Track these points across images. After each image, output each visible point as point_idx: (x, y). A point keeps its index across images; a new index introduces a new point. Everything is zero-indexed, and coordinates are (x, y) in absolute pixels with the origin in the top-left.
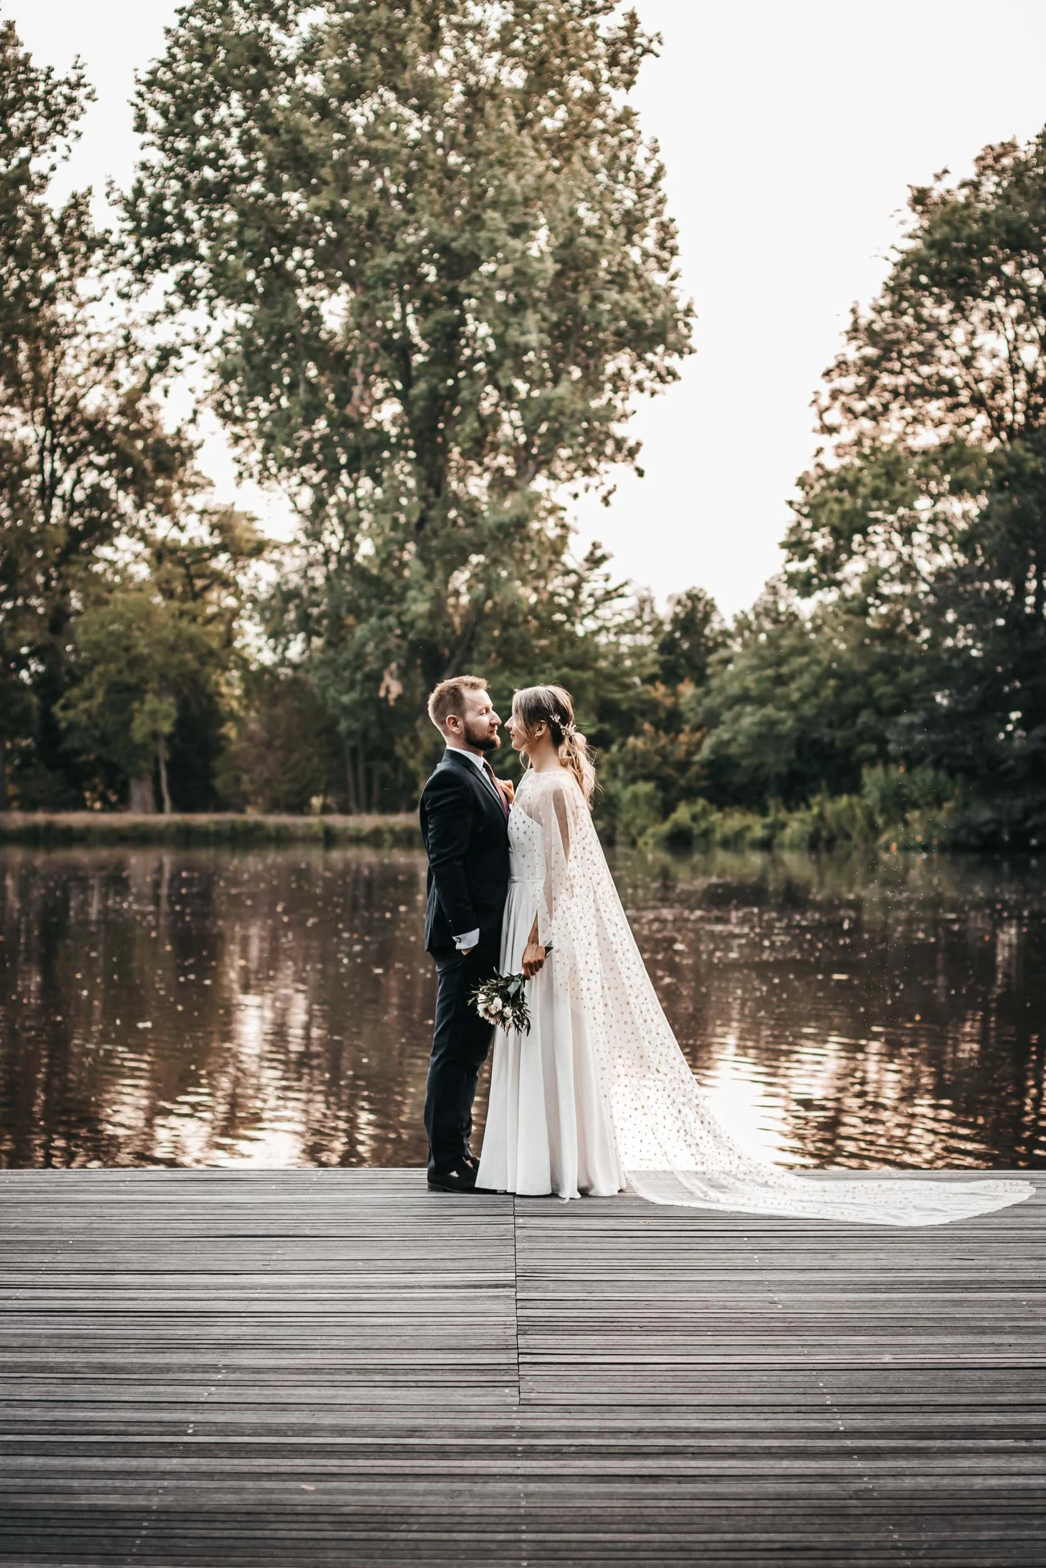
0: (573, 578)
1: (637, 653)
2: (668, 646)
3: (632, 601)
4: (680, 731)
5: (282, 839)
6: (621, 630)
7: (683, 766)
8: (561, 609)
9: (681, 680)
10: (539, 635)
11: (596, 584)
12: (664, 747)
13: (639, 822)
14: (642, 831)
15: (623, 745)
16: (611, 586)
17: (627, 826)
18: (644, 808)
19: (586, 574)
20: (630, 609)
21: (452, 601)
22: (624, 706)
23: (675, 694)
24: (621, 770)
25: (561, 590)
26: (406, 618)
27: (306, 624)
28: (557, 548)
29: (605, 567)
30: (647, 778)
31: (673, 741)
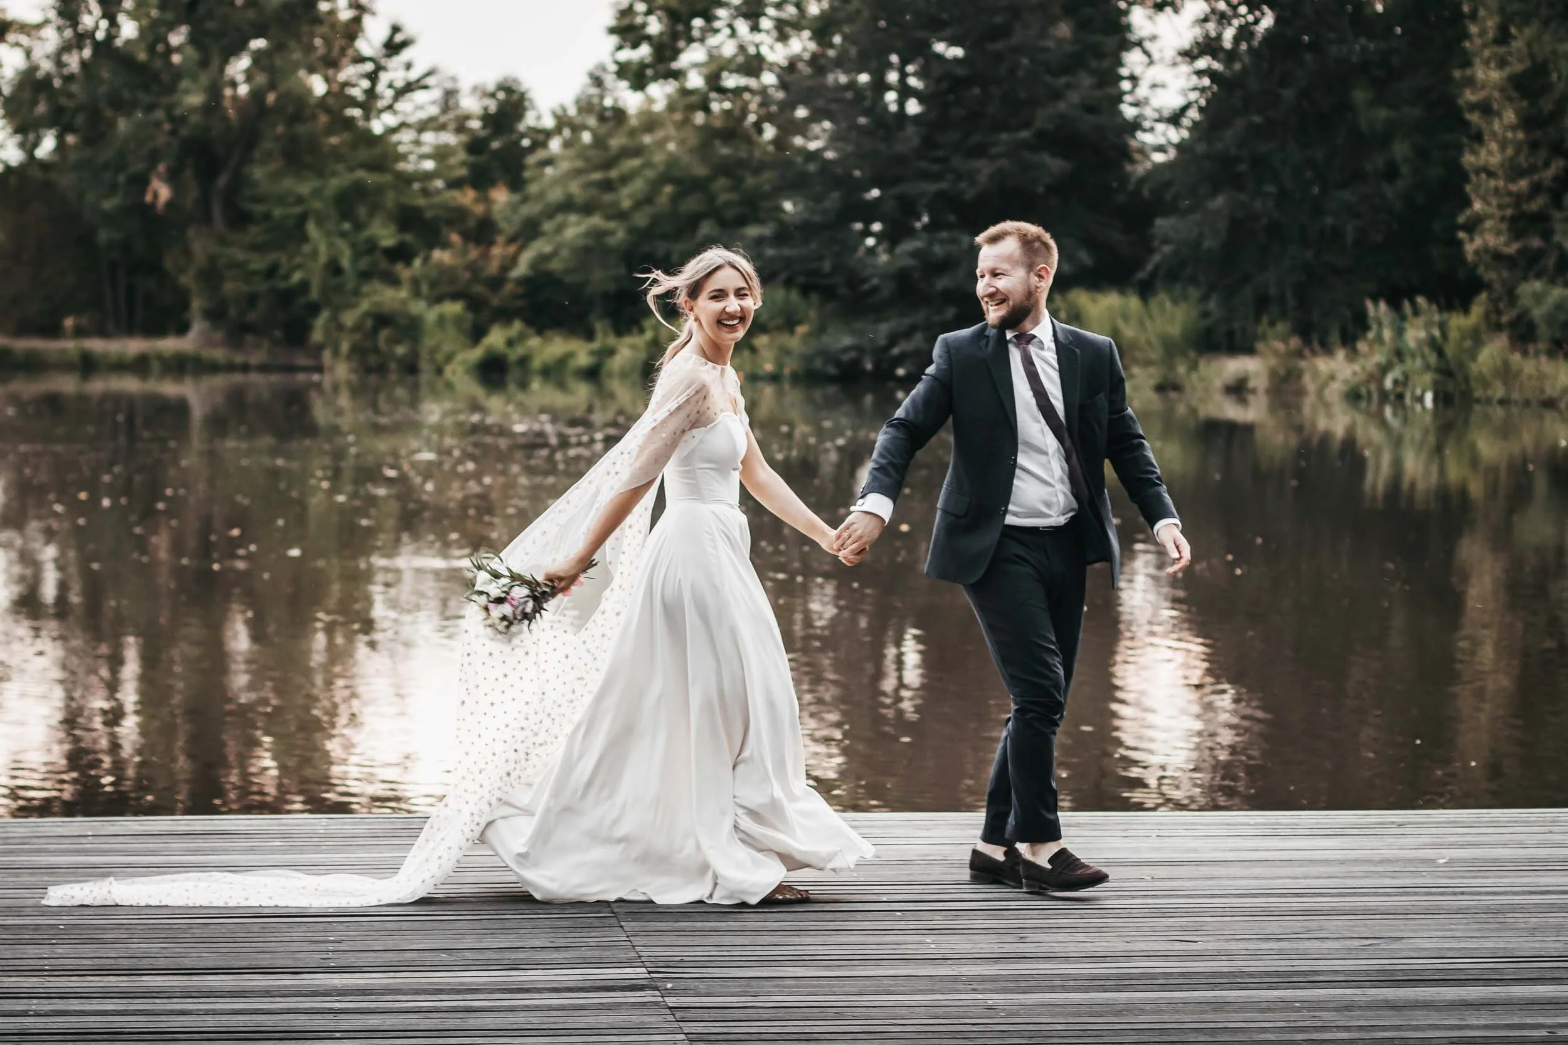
0: (369, 67)
1: (441, 154)
2: (475, 146)
3: (436, 94)
4: (491, 243)
5: (33, 365)
6: (423, 126)
7: (496, 283)
8: (353, 102)
9: (492, 183)
10: (330, 131)
11: (395, 74)
12: (475, 261)
13: (447, 347)
14: (449, 358)
15: (426, 260)
16: (413, 75)
17: (433, 351)
18: (451, 331)
19: (383, 61)
20: (434, 103)
21: (228, 92)
22: (429, 215)
23: (487, 200)
24: (425, 288)
25: (354, 80)
26: (178, 112)
27: (60, 120)
28: (353, 29)
29: (406, 55)
30: (455, 297)
31: (485, 256)
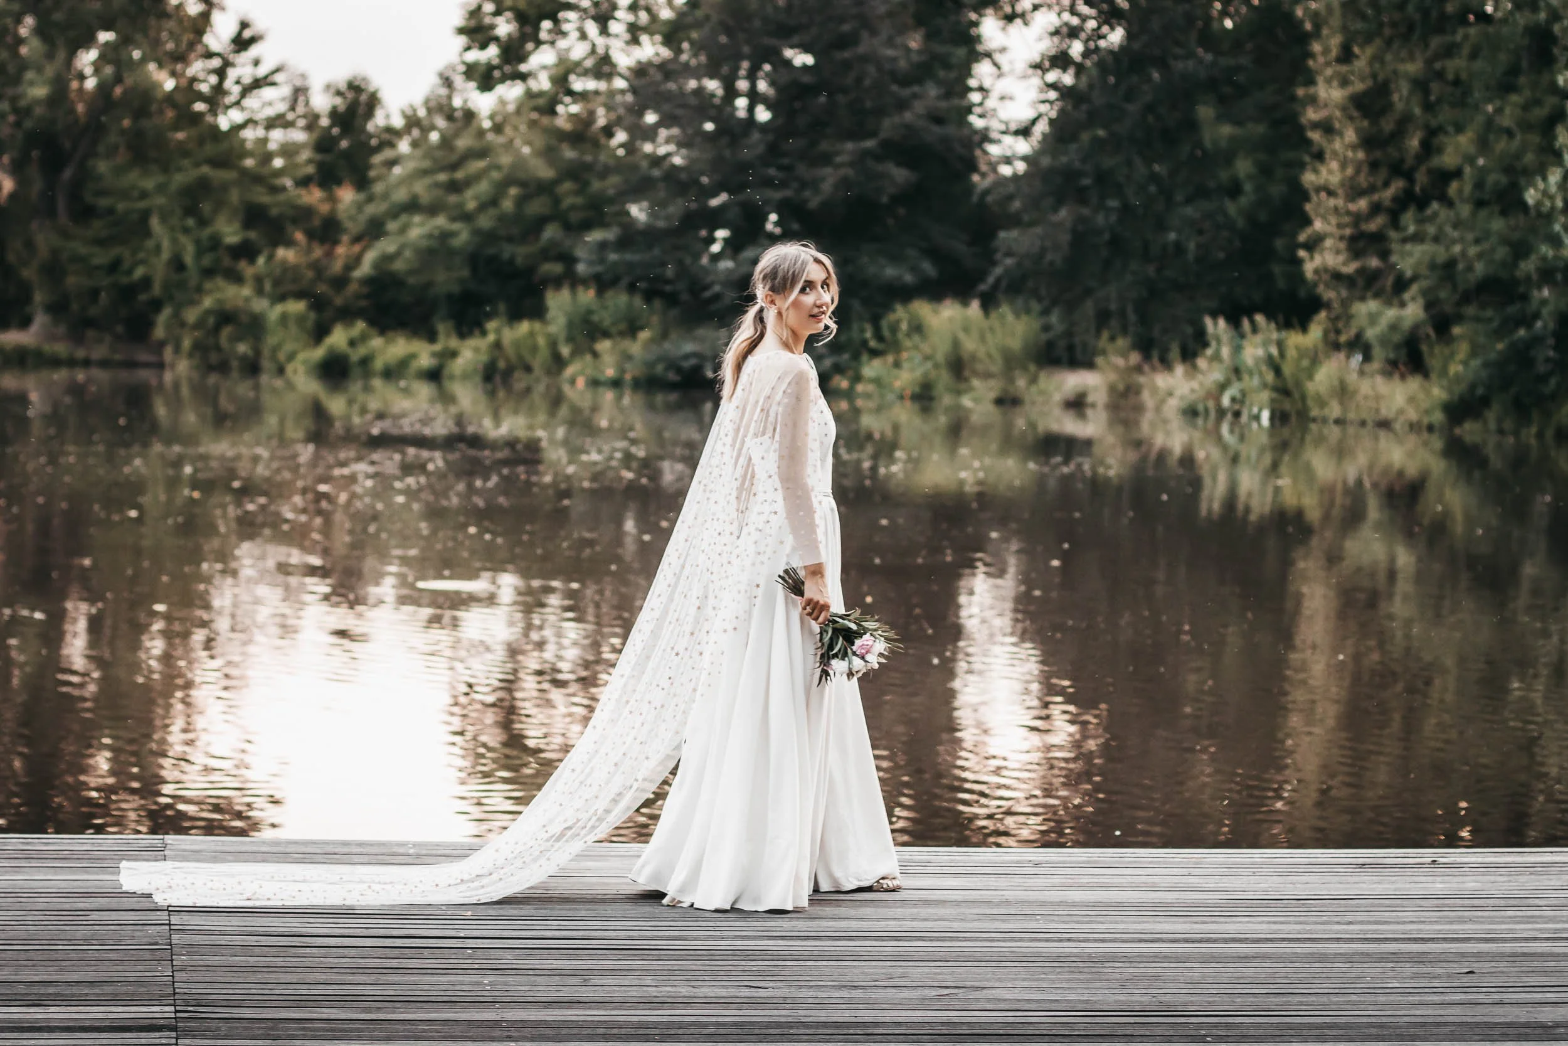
0: (216, 63)
1: (288, 150)
2: (324, 145)
3: (285, 91)
4: (336, 242)
6: (272, 123)
7: (340, 282)
8: (201, 97)
9: (339, 182)
10: (176, 127)
11: (242, 70)
12: (318, 261)
13: (289, 347)
14: (291, 357)
15: (271, 257)
16: (262, 71)
17: (275, 350)
18: (293, 329)
19: (231, 57)
20: (283, 99)
21: (74, 85)
22: (274, 212)
23: (332, 199)
24: (268, 286)
25: (201, 76)
26: (23, 103)
28: (202, 23)
29: (254, 51)
30: (299, 295)
31: (329, 254)
